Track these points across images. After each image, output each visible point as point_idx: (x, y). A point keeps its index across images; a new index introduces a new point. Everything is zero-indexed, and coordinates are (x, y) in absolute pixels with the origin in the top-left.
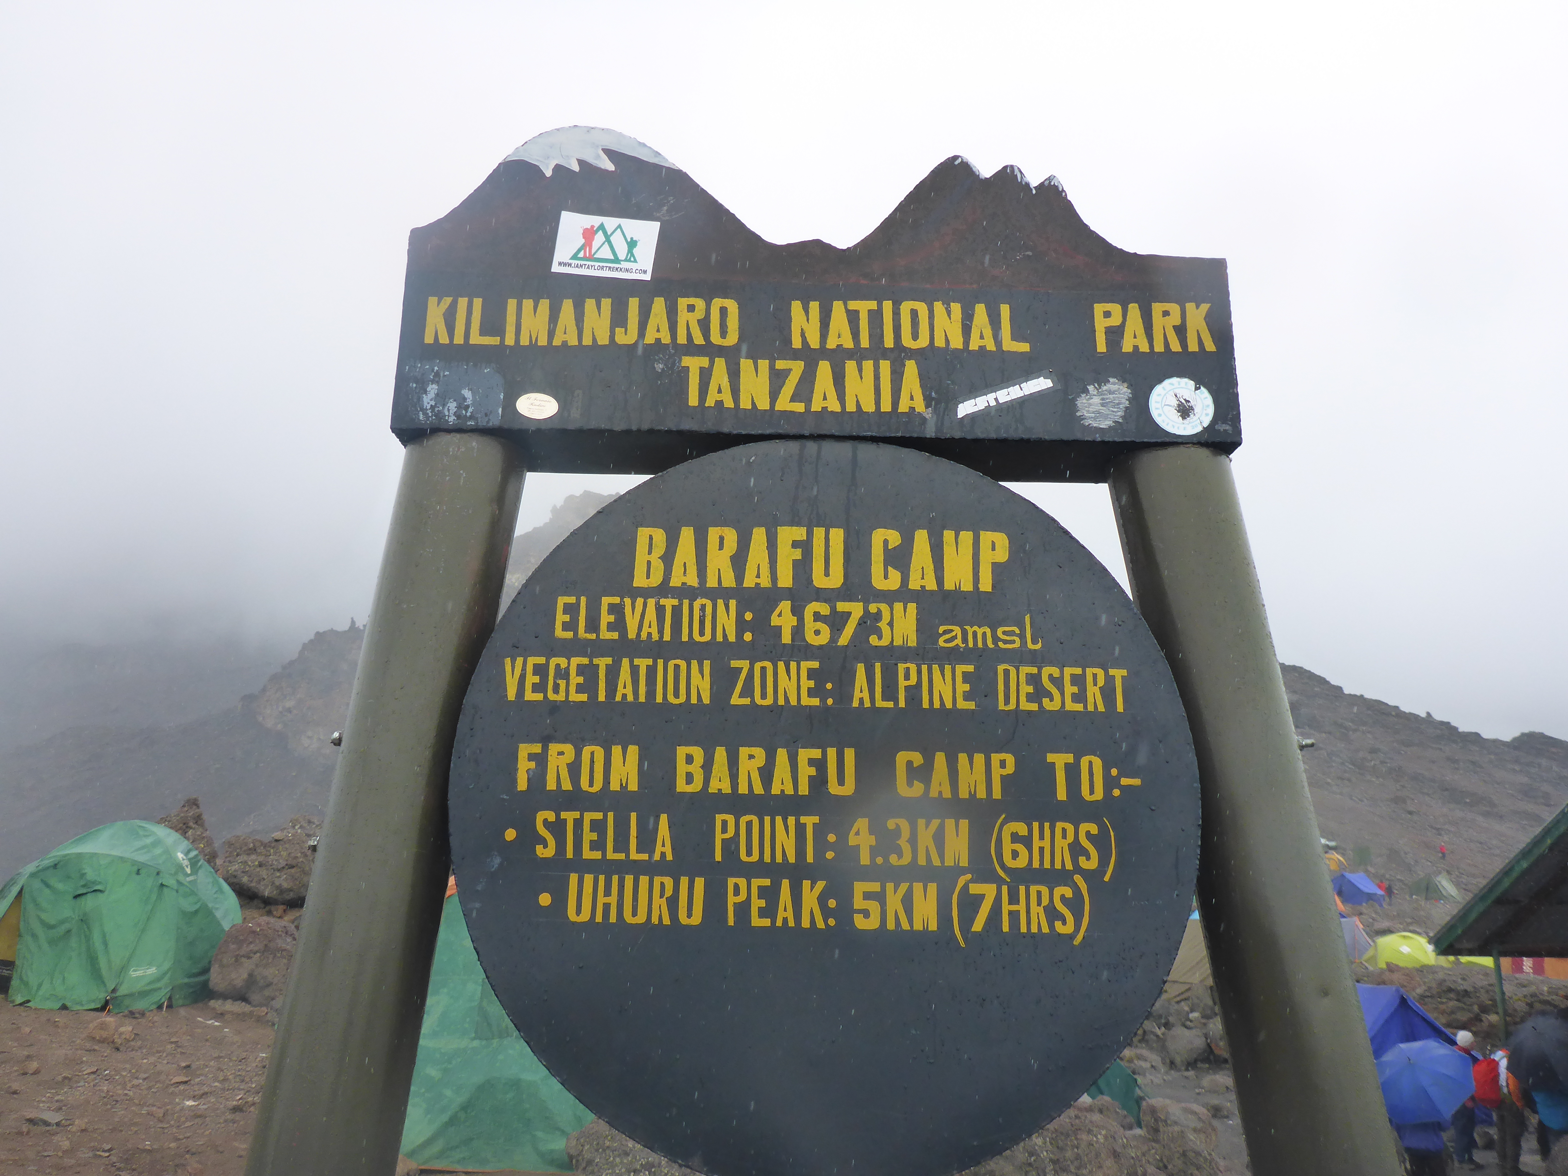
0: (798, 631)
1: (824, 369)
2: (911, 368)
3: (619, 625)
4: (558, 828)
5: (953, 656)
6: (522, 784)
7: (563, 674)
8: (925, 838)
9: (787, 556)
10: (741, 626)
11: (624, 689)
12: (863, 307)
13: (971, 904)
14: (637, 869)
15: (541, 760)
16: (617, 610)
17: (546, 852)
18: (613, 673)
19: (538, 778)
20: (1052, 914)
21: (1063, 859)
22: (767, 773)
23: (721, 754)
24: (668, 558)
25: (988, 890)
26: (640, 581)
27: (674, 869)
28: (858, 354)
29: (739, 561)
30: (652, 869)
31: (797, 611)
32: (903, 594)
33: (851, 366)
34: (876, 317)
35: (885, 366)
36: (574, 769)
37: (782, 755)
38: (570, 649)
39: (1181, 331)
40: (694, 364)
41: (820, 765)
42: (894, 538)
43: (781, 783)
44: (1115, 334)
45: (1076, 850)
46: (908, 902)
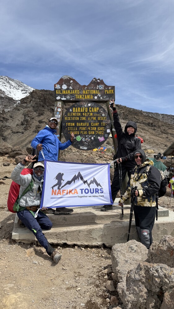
0: (85, 115)
1: (86, 95)
2: (92, 95)
3: (72, 115)
4: (69, 128)
5: (95, 116)
6: (67, 126)
7: (69, 118)
8: (93, 128)
9: (84, 110)
10: (81, 115)
11: (73, 119)
12: (88, 90)
13: (96, 132)
14: (75, 131)
15: (68, 124)
16: (72, 114)
17: (69, 130)
18: (72, 118)
19: (68, 125)
20: (101, 133)
21: (102, 129)
22: (83, 124)
23: (80, 123)
24: (75, 110)
25: (97, 132)
26: (73, 112)
27: (77, 131)
28: (88, 94)
29: (80, 110)
30: (76, 131)
31: (84, 113)
32: (91, 112)
33: (87, 95)
34: (89, 91)
35: (90, 95)
36: (70, 124)
37: (84, 123)
38: (69, 116)
39: (111, 92)
40: (76, 95)
41: (86, 124)
42: (91, 108)
43: (84, 125)
44: (106, 92)
45: (103, 129)
46: (92, 132)
